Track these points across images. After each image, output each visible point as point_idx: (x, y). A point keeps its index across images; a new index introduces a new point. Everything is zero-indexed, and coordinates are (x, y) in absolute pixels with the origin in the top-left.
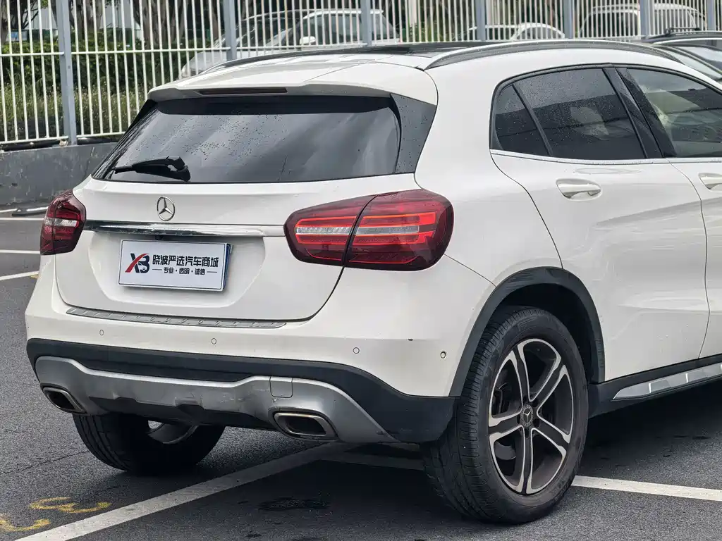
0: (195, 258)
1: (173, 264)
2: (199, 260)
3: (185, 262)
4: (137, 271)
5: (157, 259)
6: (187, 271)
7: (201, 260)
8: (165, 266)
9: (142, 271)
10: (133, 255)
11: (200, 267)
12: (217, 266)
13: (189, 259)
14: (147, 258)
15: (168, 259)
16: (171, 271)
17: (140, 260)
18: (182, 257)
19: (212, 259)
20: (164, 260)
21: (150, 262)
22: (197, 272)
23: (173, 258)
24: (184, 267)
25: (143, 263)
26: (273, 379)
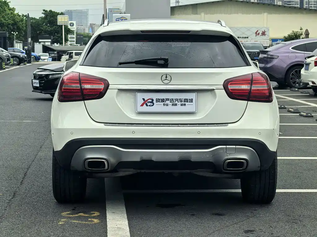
0: (180, 99)
1: (168, 102)
2: (182, 100)
3: (174, 101)
4: (147, 105)
5: (158, 100)
6: (176, 105)
7: (183, 100)
8: (164, 103)
9: (150, 106)
10: (144, 99)
11: (183, 103)
12: (192, 102)
13: (177, 100)
14: (153, 100)
15: (165, 100)
16: (167, 105)
17: (148, 101)
18: (173, 99)
19: (189, 99)
20: (163, 100)
21: (154, 102)
22: (182, 105)
23: (168, 99)
24: (174, 103)
25: (150, 102)
26: (227, 146)
